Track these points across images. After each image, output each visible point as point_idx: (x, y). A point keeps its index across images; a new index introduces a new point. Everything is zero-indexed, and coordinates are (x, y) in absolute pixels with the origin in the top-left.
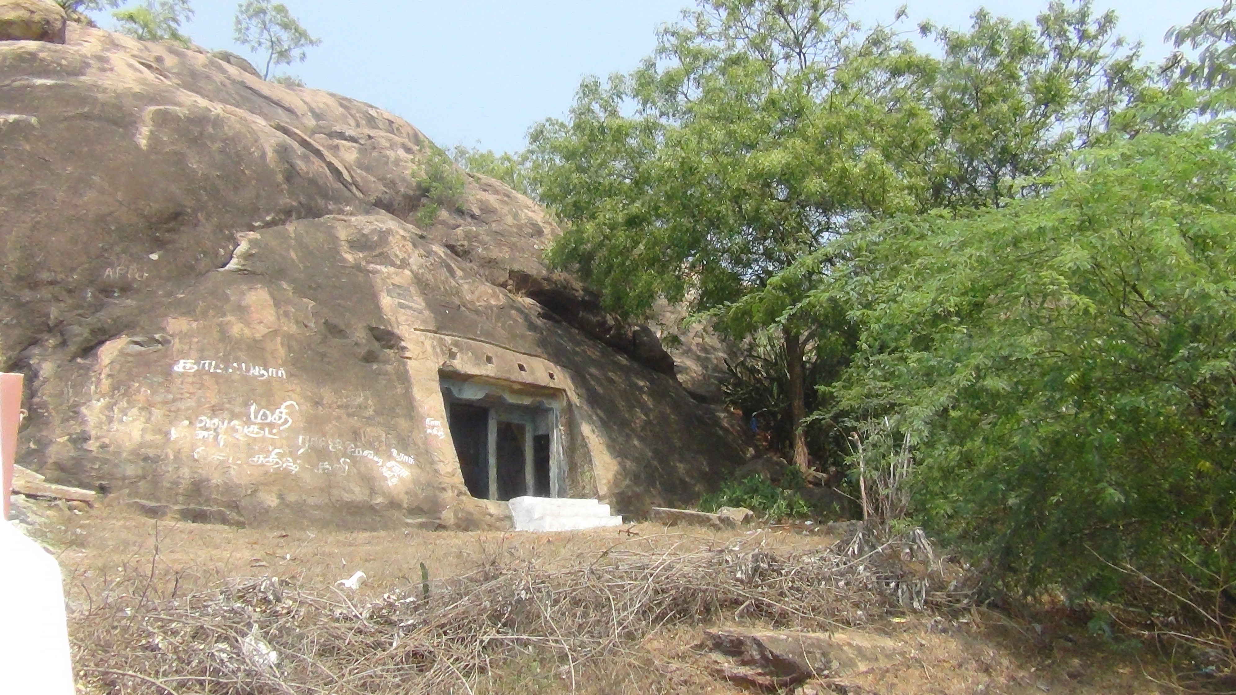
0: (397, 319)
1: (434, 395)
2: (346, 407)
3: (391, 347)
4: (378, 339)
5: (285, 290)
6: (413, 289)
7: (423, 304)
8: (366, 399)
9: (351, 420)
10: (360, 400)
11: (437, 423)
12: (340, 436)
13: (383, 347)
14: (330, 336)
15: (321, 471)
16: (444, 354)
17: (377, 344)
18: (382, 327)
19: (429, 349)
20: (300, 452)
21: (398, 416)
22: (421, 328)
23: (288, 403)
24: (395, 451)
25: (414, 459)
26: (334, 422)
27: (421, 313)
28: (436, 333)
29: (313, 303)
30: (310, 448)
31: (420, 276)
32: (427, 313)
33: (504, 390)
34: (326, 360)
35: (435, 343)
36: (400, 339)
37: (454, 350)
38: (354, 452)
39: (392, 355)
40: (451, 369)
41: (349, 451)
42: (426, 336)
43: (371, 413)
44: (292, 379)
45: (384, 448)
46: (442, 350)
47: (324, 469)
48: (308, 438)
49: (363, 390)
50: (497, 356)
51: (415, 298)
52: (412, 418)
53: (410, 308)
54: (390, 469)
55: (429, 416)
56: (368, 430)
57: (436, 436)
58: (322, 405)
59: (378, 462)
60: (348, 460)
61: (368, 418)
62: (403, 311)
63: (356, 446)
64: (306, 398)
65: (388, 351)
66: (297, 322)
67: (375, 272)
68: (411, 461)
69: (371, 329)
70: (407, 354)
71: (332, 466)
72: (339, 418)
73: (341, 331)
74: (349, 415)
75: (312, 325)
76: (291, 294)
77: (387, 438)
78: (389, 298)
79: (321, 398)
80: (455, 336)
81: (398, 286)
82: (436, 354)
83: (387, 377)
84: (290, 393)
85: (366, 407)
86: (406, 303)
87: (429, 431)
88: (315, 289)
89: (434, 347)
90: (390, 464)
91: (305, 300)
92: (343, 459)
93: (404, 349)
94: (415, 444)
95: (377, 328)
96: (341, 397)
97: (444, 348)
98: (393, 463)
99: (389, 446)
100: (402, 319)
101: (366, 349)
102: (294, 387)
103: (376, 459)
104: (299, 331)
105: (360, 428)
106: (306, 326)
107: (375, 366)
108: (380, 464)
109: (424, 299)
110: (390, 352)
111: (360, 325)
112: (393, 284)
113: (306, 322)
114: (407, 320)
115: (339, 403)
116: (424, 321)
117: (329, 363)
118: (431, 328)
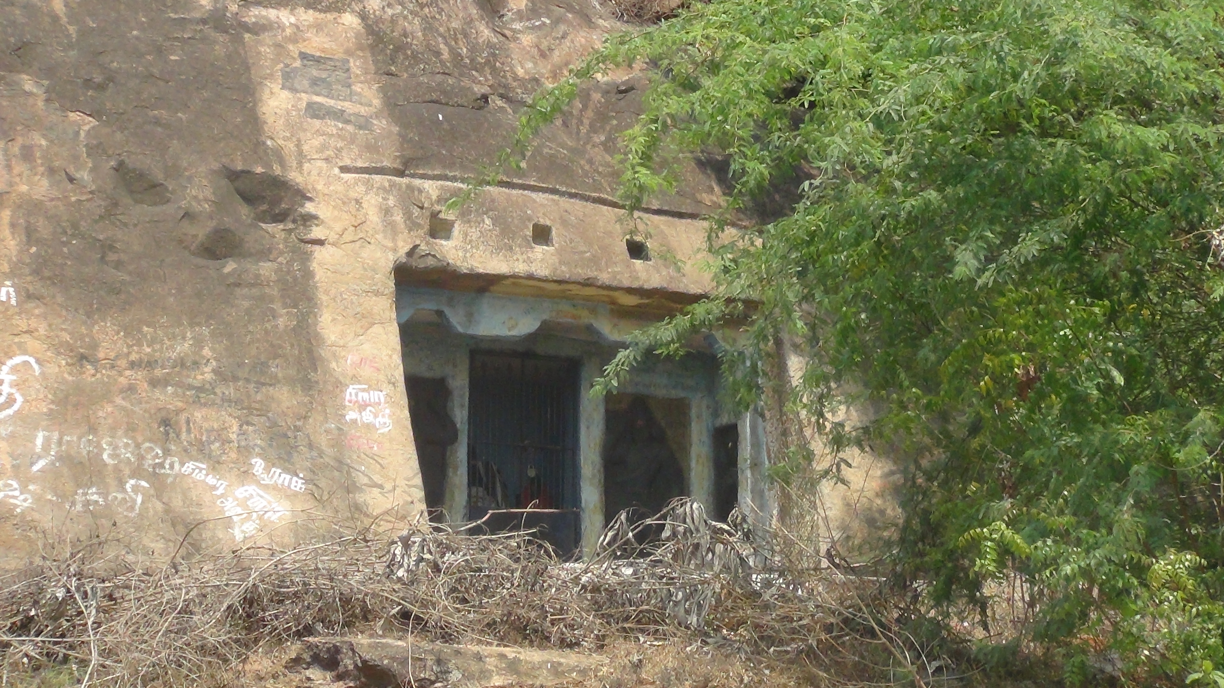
0: (298, 145)
1: (377, 329)
2: (150, 364)
3: (280, 218)
4: (249, 199)
5: (29, 94)
6: (355, 65)
7: (377, 102)
8: (199, 343)
9: (157, 393)
10: (183, 348)
11: (375, 396)
12: (131, 429)
13: (262, 217)
14: (127, 200)
15: (79, 507)
16: (412, 225)
17: (244, 211)
18: (259, 170)
19: (374, 217)
20: (35, 468)
21: (274, 382)
22: (360, 164)
23: (18, 359)
24: (258, 464)
25: (307, 481)
26: (119, 401)
27: (364, 124)
28: (401, 173)
29: (92, 122)
30: (60, 458)
31: (385, 27)
32: (381, 125)
33: (593, 311)
34: (112, 257)
35: (391, 202)
36: (302, 196)
37: (448, 215)
38: (161, 465)
39: (280, 236)
40: (430, 262)
41: (149, 461)
42: (369, 186)
43: (209, 376)
44: (30, 305)
45: (233, 455)
46: (408, 215)
47: (87, 503)
48: (56, 436)
49: (192, 325)
50: (564, 223)
51: (357, 88)
52: (308, 385)
53: (339, 115)
54: (243, 503)
55: (355, 379)
56: (198, 415)
57: (369, 427)
58: (95, 362)
59: (214, 488)
60: (144, 484)
61: (200, 389)
62: (317, 123)
63: (167, 452)
64: (59, 348)
65: (270, 227)
66: (51, 171)
67: (258, 29)
68: (297, 484)
69: (233, 176)
70: (317, 232)
71: (105, 495)
72: (131, 389)
73: (154, 186)
74: (154, 383)
75: (84, 175)
76: (40, 104)
77: (242, 433)
78: (285, 94)
79: (94, 346)
80: (454, 179)
81: (318, 60)
82: (391, 227)
83: (255, 291)
84: (26, 338)
85: (196, 364)
86: (331, 102)
87: (351, 415)
88: (101, 87)
89: (387, 212)
90: (241, 492)
91: (74, 116)
92: (132, 482)
93: (309, 219)
94: (311, 446)
95: (247, 173)
96: (139, 344)
97: (416, 212)
98: (251, 489)
99: (245, 451)
100: (311, 144)
101: (212, 224)
102: (33, 323)
103: (211, 480)
104: (56, 193)
105: (178, 412)
106: (71, 180)
107: (230, 266)
108: (219, 492)
109: (382, 89)
110: (276, 229)
111: (202, 169)
112: (304, 56)
113: (71, 170)
114: (323, 147)
115: (134, 357)
116: (371, 148)
117: (118, 265)
118: (386, 163)
